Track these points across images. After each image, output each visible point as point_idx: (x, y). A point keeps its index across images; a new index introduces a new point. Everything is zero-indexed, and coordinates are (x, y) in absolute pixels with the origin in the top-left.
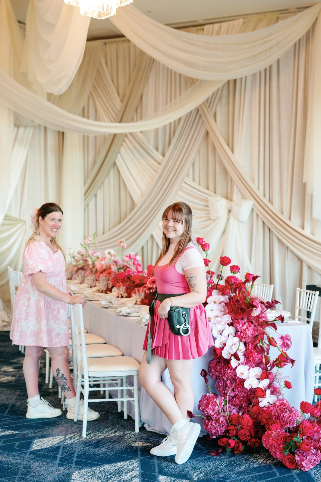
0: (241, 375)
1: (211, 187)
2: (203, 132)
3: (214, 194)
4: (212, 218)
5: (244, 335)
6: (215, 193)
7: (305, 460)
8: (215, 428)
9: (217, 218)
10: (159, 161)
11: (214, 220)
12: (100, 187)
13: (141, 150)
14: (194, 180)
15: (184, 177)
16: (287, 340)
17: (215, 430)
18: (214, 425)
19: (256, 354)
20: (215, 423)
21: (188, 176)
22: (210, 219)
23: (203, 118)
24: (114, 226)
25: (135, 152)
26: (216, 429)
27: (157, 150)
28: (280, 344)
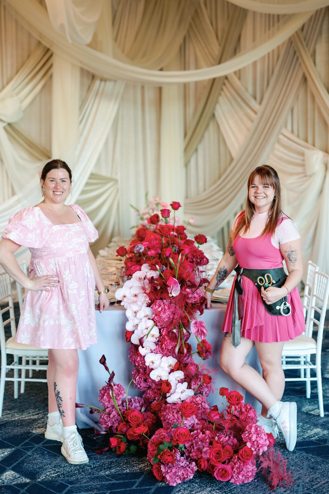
0: (151, 364)
1: (310, 139)
2: (300, 76)
3: (312, 147)
4: (308, 174)
5: (159, 319)
6: (314, 145)
7: (170, 472)
8: (106, 422)
9: (314, 174)
10: (256, 110)
11: (311, 176)
12: (200, 141)
13: (239, 99)
14: (292, 132)
15: (281, 128)
16: (202, 327)
17: (105, 424)
18: (106, 419)
19: (168, 341)
20: (107, 417)
21: (286, 127)
22: (306, 176)
23: (300, 60)
24: (215, 182)
25: (233, 101)
26: (107, 424)
27: (255, 98)
28: (195, 332)
